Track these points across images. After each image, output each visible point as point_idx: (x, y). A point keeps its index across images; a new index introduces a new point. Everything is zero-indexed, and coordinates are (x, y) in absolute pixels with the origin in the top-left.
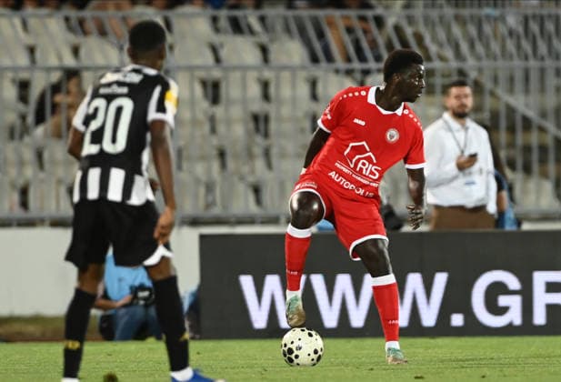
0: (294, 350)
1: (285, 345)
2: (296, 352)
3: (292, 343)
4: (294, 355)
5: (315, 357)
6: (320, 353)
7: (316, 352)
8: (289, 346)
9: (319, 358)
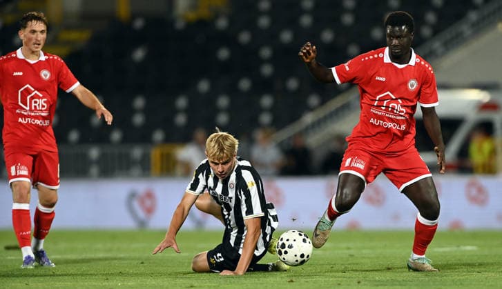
0: (287, 246)
1: (282, 239)
2: (287, 249)
3: (288, 240)
4: (284, 250)
5: (300, 259)
6: (305, 258)
7: (302, 256)
8: (284, 241)
9: (303, 262)
